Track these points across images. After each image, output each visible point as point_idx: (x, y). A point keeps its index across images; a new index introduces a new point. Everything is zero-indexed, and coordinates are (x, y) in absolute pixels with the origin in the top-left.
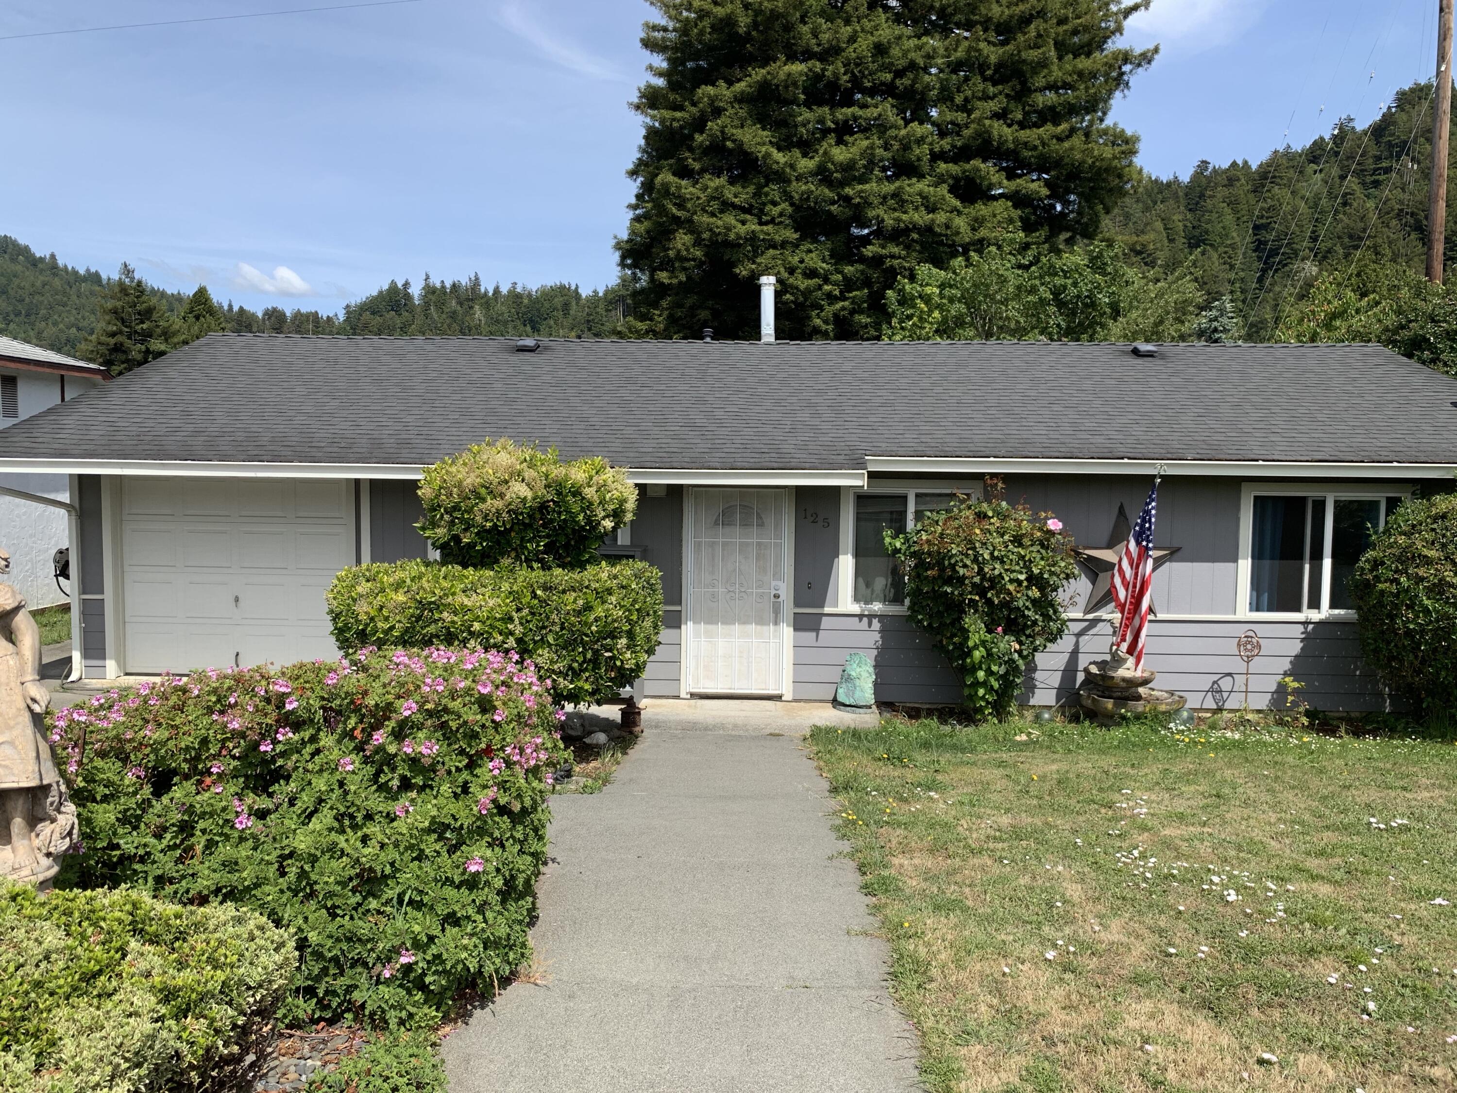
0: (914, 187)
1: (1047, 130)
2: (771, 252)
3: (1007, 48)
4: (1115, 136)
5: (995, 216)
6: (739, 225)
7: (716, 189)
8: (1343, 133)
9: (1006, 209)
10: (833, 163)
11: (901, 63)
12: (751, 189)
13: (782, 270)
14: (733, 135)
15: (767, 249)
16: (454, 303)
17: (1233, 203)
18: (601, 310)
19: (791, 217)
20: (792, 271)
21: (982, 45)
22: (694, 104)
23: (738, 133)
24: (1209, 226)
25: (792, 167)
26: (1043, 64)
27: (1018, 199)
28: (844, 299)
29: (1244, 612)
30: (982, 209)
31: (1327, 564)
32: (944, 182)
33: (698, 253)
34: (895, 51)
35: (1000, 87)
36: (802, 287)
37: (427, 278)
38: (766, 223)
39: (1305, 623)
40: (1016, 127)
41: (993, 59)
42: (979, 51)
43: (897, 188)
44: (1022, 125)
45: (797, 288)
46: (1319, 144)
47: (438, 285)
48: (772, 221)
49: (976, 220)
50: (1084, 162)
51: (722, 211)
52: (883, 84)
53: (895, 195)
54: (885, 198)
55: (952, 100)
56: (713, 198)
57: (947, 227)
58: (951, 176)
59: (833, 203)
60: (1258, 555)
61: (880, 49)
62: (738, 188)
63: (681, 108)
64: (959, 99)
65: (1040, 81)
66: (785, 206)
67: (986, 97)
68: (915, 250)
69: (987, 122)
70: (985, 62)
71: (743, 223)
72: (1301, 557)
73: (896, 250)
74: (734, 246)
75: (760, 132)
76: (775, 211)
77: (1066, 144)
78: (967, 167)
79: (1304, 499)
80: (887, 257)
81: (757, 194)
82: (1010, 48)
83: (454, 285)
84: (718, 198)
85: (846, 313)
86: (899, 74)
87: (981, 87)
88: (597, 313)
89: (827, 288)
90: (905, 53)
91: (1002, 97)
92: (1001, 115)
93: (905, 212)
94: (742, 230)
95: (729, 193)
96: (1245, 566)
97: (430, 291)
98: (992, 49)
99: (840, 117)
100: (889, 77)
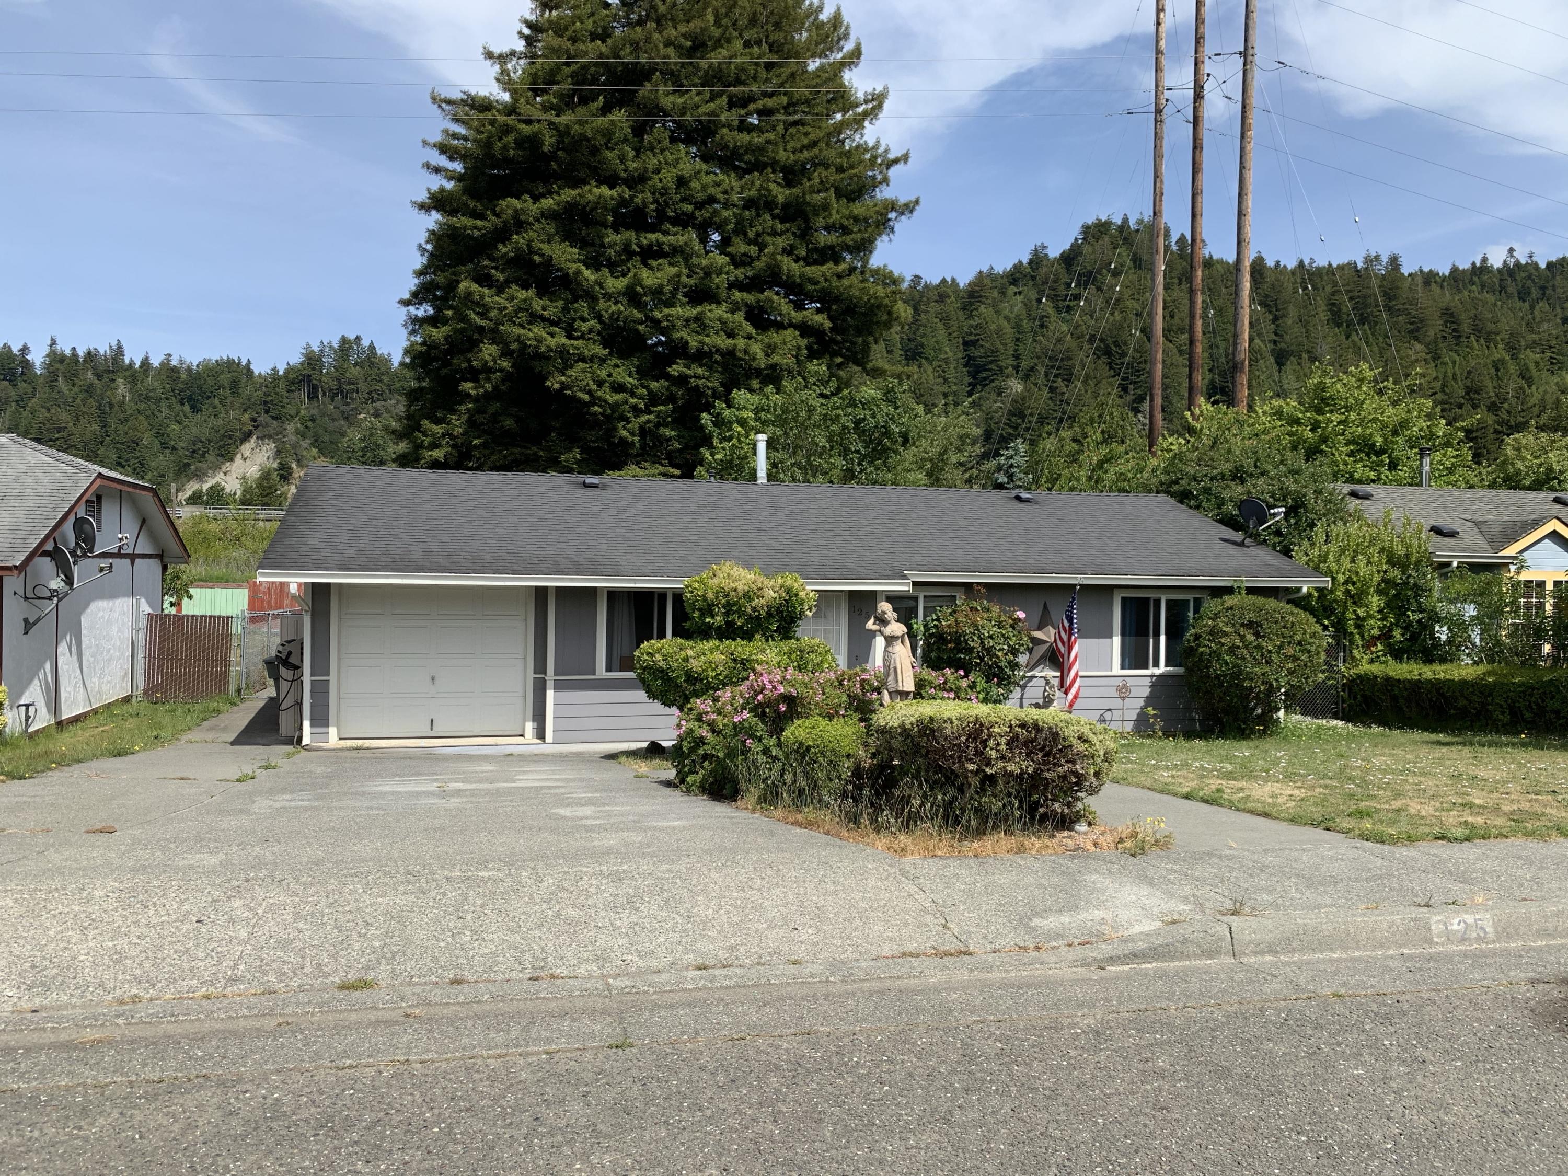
0: (715, 312)
1: (828, 268)
2: (581, 365)
3: (794, 190)
4: (885, 277)
5: (785, 344)
6: (549, 338)
7: (525, 300)
8: (1038, 259)
9: (795, 338)
10: (641, 286)
11: (701, 196)
12: (560, 303)
13: (591, 382)
14: (540, 249)
15: (577, 362)
16: (90, 374)
17: (945, 319)
18: (281, 389)
19: (599, 333)
20: (600, 384)
21: (772, 186)
22: (498, 215)
23: (545, 247)
24: (923, 340)
25: (601, 285)
26: (826, 207)
27: (805, 329)
28: (650, 413)
29: (1117, 670)
30: (775, 337)
31: (1163, 638)
32: (739, 309)
33: (505, 364)
34: (695, 185)
35: (787, 225)
36: (611, 401)
37: (53, 342)
38: (577, 338)
39: (1152, 676)
40: (802, 263)
41: (781, 199)
42: (769, 191)
43: (699, 313)
44: (808, 262)
45: (605, 401)
46: (1018, 267)
47: (68, 352)
48: (582, 337)
49: (769, 346)
50: (861, 299)
51: (530, 323)
52: (684, 213)
53: (698, 319)
54: (687, 321)
55: (745, 234)
56: (521, 310)
57: (746, 352)
58: (746, 305)
59: (642, 323)
60: (1123, 634)
61: (682, 182)
62: (545, 301)
63: (482, 217)
64: (751, 234)
65: (820, 222)
66: (593, 322)
67: (774, 234)
68: (717, 371)
69: (779, 257)
70: (773, 201)
71: (552, 335)
72: (1147, 635)
73: (700, 371)
74: (543, 357)
75: (569, 249)
76: (585, 327)
77: (846, 282)
78: (762, 297)
79: (1148, 599)
80: (691, 377)
81: (565, 310)
82: (796, 191)
83: (89, 353)
84: (527, 310)
85: (650, 425)
86: (700, 205)
87: (770, 223)
88: (277, 394)
89: (633, 401)
90: (704, 188)
91: (789, 234)
92: (789, 251)
93: (707, 336)
94: (552, 342)
95: (537, 305)
96: (1117, 640)
97: (56, 359)
98: (780, 190)
99: (645, 242)
100: (690, 208)
